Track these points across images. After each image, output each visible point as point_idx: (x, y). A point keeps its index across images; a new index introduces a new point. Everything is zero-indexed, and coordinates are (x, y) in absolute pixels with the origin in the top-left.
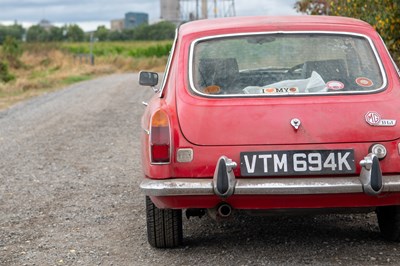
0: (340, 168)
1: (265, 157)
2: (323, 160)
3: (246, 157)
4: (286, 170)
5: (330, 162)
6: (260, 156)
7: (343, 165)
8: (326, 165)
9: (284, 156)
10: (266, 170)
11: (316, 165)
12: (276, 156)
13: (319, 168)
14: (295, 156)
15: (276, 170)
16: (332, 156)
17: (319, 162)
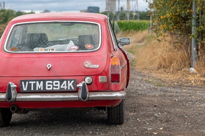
0: (69, 89)
1: (32, 83)
2: (61, 84)
3: (23, 83)
4: (42, 89)
5: (64, 86)
6: (30, 82)
7: (70, 86)
8: (62, 87)
9: (42, 82)
10: (32, 89)
11: (57, 87)
12: (37, 82)
13: (59, 88)
14: (47, 82)
15: (37, 89)
16: (65, 82)
17: (58, 85)
